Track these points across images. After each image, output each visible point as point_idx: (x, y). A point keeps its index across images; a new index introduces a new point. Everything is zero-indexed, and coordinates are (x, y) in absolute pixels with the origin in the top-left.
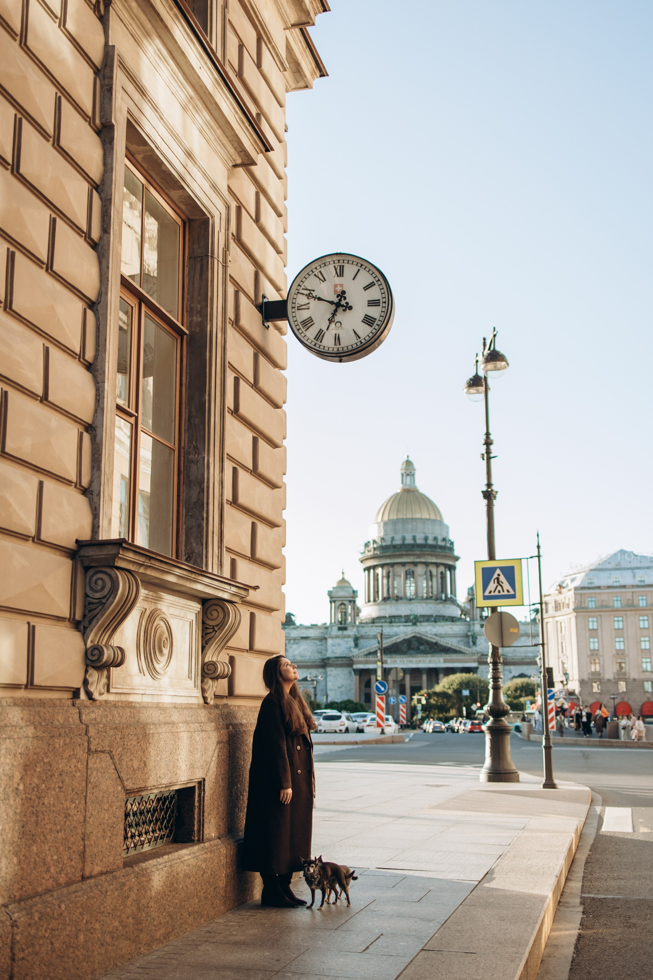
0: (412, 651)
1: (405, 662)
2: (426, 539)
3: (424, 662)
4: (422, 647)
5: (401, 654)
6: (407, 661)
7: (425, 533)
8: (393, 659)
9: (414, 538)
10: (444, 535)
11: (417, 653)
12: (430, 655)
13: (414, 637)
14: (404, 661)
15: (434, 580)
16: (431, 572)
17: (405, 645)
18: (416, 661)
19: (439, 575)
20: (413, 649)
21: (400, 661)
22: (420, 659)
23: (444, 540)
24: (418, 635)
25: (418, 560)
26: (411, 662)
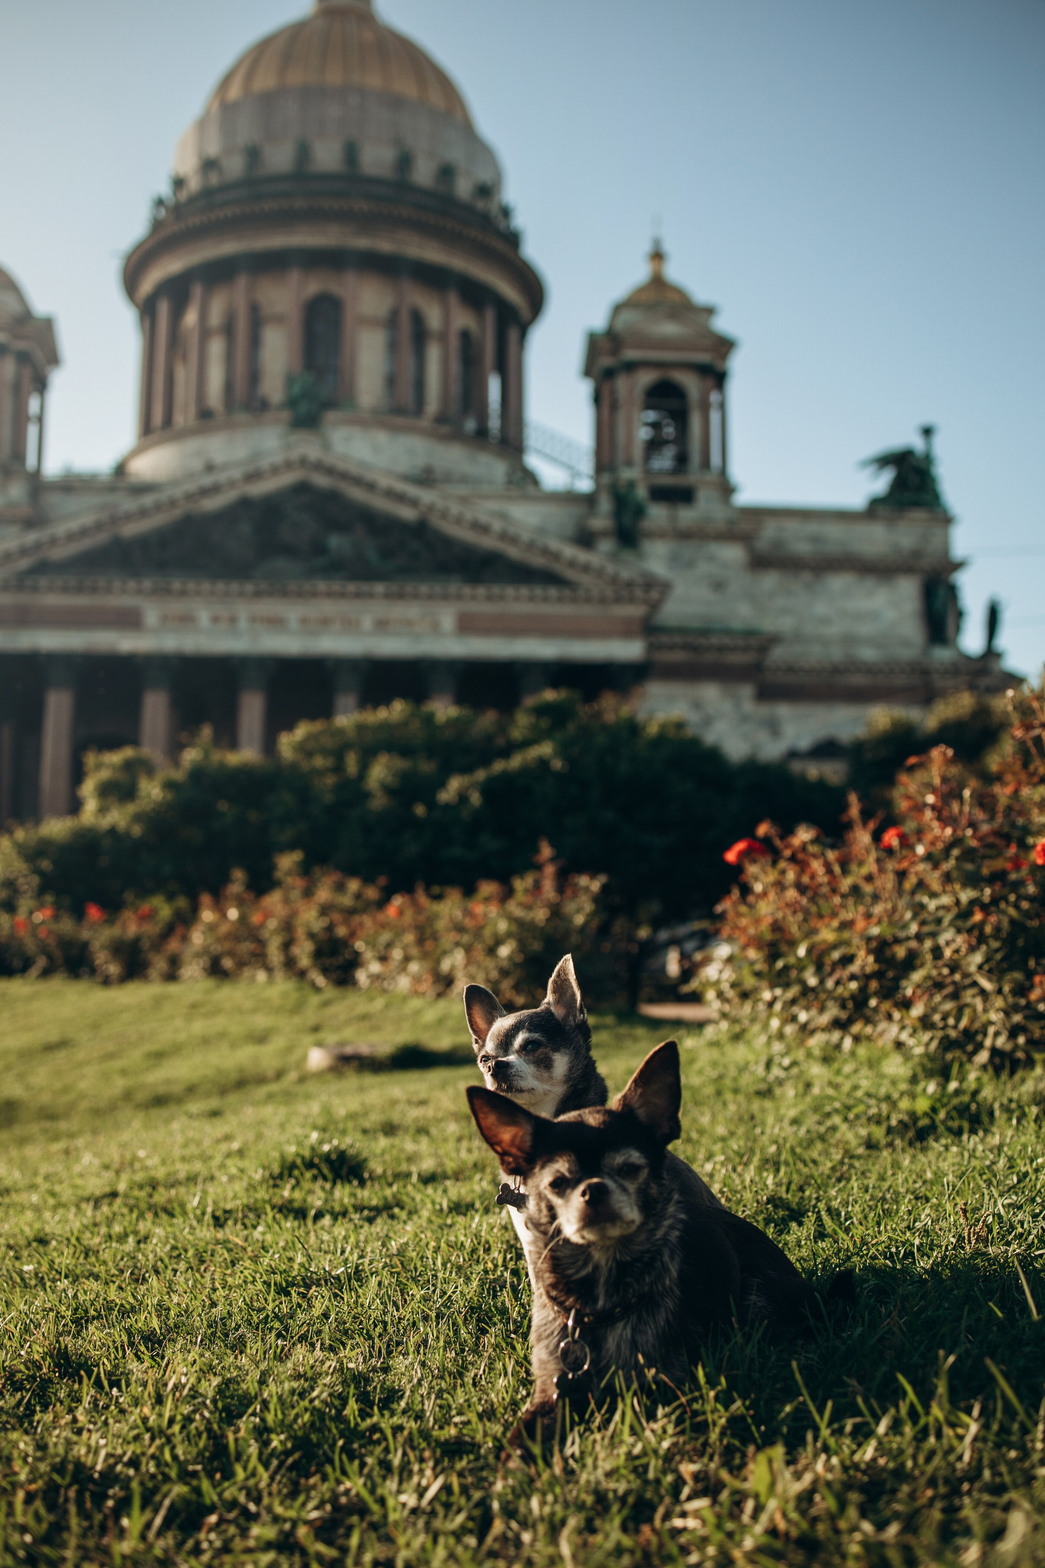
0: (281, 563)
1: (243, 624)
2: (405, 162)
3: (350, 626)
4: (336, 542)
5: (214, 576)
6: (253, 620)
7: (398, 142)
8: (176, 607)
9: (351, 153)
10: (484, 176)
11: (312, 573)
12: (379, 588)
13: (302, 488)
14: (233, 620)
15: (433, 354)
16: (417, 319)
17: (245, 528)
18: (304, 621)
19: (454, 342)
20: (289, 551)
21: (215, 620)
22: (329, 608)
23: (486, 191)
24: (321, 481)
25: (363, 243)
26: (276, 623)
